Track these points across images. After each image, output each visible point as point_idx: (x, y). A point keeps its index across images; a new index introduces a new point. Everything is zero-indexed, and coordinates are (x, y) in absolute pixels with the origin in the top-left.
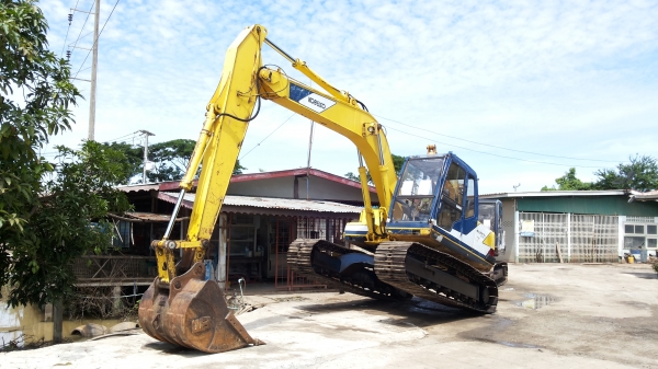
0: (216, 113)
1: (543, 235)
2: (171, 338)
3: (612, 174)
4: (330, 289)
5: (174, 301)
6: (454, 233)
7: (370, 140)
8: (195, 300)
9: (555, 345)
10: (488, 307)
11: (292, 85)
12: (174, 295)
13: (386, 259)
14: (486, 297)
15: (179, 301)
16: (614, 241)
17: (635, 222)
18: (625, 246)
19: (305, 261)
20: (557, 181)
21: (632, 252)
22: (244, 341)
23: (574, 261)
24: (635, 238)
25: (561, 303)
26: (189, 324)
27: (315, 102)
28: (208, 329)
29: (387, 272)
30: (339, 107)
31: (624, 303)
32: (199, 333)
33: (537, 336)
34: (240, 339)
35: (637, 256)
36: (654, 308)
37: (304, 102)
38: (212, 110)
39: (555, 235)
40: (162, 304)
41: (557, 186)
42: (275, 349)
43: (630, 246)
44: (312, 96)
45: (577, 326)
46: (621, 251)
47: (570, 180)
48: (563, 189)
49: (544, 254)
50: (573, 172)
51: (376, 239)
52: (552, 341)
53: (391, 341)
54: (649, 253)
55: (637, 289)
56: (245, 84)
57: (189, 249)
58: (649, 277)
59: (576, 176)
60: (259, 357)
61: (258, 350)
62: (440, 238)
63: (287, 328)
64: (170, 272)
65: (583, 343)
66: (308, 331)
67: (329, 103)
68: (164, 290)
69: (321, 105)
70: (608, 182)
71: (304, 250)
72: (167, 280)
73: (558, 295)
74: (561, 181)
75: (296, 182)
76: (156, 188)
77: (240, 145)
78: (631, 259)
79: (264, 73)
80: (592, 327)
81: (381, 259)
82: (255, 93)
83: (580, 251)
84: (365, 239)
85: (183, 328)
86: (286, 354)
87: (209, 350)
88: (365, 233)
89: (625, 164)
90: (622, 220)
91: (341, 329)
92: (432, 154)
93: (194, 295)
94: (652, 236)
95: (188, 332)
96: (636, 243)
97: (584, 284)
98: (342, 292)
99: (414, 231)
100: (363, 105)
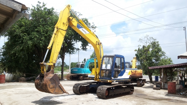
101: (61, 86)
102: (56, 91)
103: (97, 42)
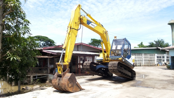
0: (71, 28)
1: (137, 59)
2: (62, 89)
3: (153, 43)
4: (90, 75)
5: (63, 79)
6: (126, 59)
7: (105, 35)
8: (69, 78)
9: (156, 87)
10: (134, 78)
11: (87, 20)
12: (63, 77)
13: (112, 66)
14: (133, 75)
15: (64, 79)
16: (154, 60)
17: (159, 55)
18: (157, 62)
19: (88, 67)
20: (138, 45)
21: (159, 63)
22: (80, 89)
23: (145, 66)
24: (159, 59)
25: (149, 76)
26: (68, 85)
27: (93, 25)
28: (72, 86)
29: (112, 69)
30: (98, 26)
31: (164, 76)
32: (70, 87)
33: (150, 85)
34: (79, 88)
35: (160, 64)
36: (173, 77)
37: (90, 25)
38: (69, 27)
39: (140, 59)
40: (59, 80)
41: (138, 47)
42: (88, 91)
43: (158, 61)
44: (92, 23)
45: (158, 82)
46: (156, 63)
47: (141, 45)
48: (140, 47)
49: (137, 64)
50: (142, 43)
51: (105, 61)
52: (155, 86)
53: (116, 88)
54: (163, 63)
55: (165, 72)
56: (77, 20)
57: (65, 65)
58: (165, 69)
59: (143, 44)
60: (86, 93)
61: (84, 91)
62: (124, 60)
63: (87, 85)
64: (61, 71)
65: (162, 86)
66: (93, 86)
67: (95, 25)
68: (60, 76)
69: (94, 26)
70: (152, 45)
71: (88, 64)
72: (61, 73)
73: (147, 74)
74: (139, 45)
75: (78, 47)
76: (42, 49)
77: (76, 37)
78: (159, 65)
79: (81, 17)
80: (161, 82)
81: (110, 66)
82: (79, 23)
83: (147, 63)
84: (102, 61)
85: (67, 86)
86: (92, 92)
87: (73, 92)
88: (103, 59)
89: (156, 41)
90: (156, 55)
91: (101, 85)
92: (115, 38)
93: (69, 77)
94: (163, 59)
95: (68, 87)
96: (160, 61)
97: (151, 71)
98: (93, 75)
99: (117, 59)
100: (102, 26)
101: (78, 84)
102: (74, 89)
103: (104, 31)
